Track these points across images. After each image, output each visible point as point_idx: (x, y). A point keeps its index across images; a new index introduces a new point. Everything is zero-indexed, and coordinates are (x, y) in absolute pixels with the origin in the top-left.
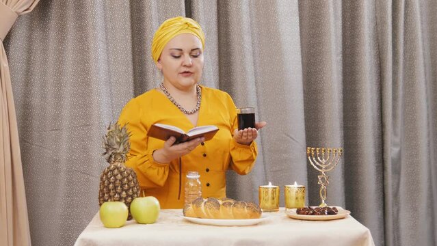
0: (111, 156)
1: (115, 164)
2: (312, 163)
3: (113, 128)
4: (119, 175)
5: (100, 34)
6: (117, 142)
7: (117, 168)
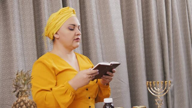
0: (18, 93)
1: (22, 98)
2: (150, 91)
3: (20, 74)
4: (24, 106)
5: (17, 28)
6: (22, 83)
7: (23, 101)
